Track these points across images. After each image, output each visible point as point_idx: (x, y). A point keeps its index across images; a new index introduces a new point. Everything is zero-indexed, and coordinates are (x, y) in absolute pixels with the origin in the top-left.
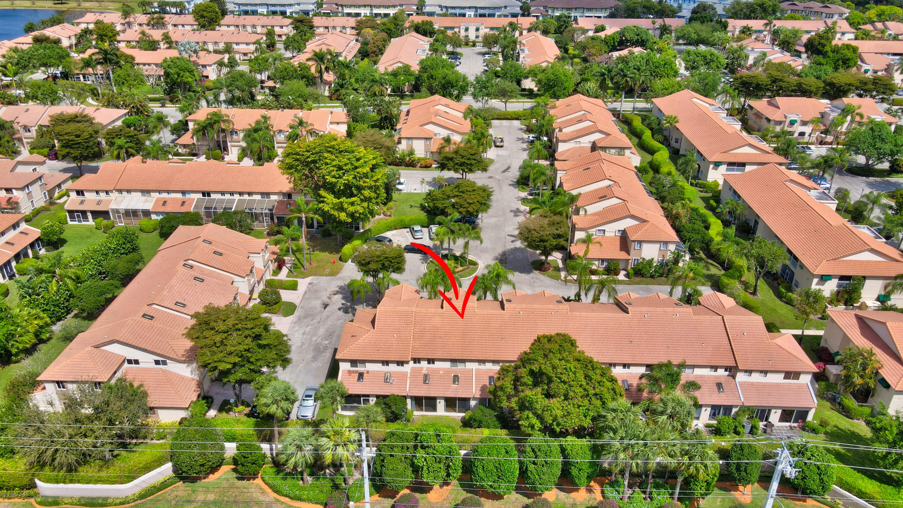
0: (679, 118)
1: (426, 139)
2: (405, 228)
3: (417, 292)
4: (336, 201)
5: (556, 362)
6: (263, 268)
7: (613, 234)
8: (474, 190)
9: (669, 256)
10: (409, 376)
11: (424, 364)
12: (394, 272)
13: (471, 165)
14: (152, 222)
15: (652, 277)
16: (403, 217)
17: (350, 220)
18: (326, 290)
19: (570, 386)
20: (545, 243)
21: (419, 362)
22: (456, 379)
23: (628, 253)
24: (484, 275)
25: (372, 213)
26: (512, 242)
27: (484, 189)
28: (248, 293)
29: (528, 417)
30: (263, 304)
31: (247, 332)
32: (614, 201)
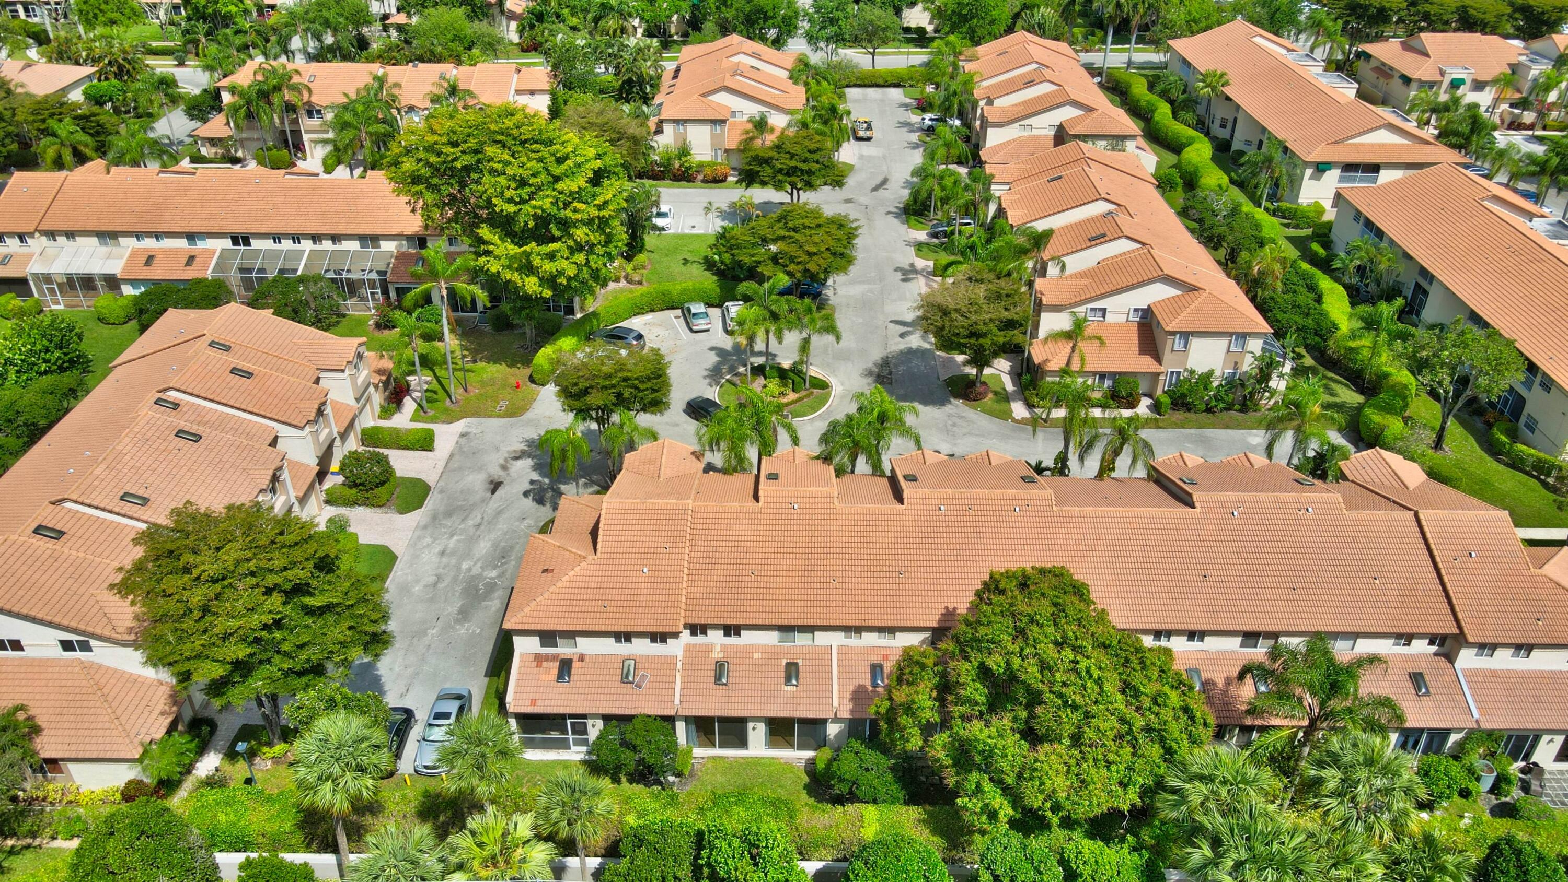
0: (1231, 76)
1: (714, 122)
2: (673, 308)
3: (698, 456)
4: (513, 249)
5: (1049, 651)
6: (352, 402)
7: (1123, 318)
8: (819, 226)
9: (1248, 365)
10: (679, 666)
11: (715, 637)
12: (644, 410)
13: (810, 172)
14: (121, 302)
15: (1209, 410)
16: (666, 286)
17: (547, 293)
18: (497, 449)
19: (1088, 715)
20: (981, 341)
21: (704, 633)
22: (792, 671)
23: (1158, 359)
24: (850, 418)
25: (601, 280)
26: (902, 335)
27: (840, 223)
28: (312, 462)
29: (979, 789)
30: (350, 487)
31: (271, 580)
32: (1122, 246)
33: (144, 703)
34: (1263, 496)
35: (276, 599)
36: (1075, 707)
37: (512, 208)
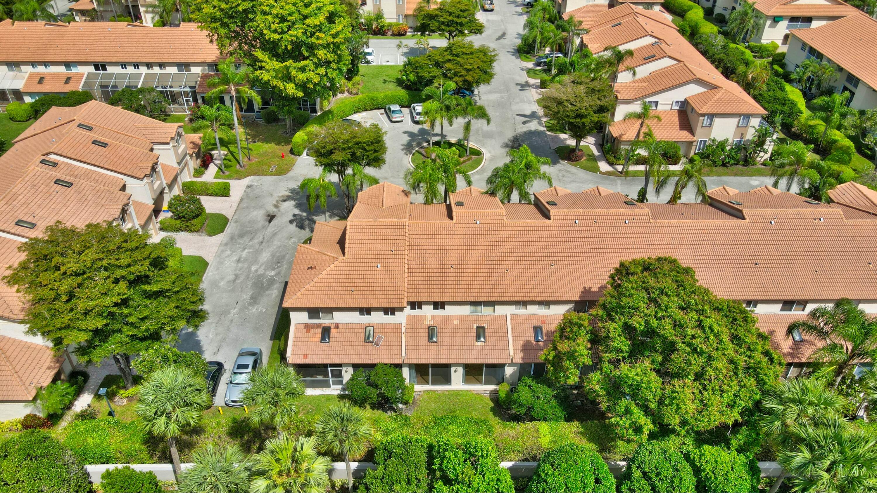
2: (379, 108)
3: (406, 194)
4: (278, 65)
6: (176, 165)
7: (668, 108)
8: (472, 53)
9: (750, 135)
10: (404, 330)
11: (428, 310)
12: (369, 164)
13: (461, 24)
14: (24, 107)
15: (724, 165)
16: (374, 94)
17: (301, 94)
18: (272, 195)
19: (710, 358)
20: (584, 120)
21: (420, 307)
22: (480, 332)
23: (692, 133)
24: (506, 166)
25: (333, 89)
26: (524, 123)
27: (483, 51)
28: (150, 203)
29: (628, 411)
30: (176, 219)
31: (119, 273)
32: (666, 62)
33: (35, 362)
34: (790, 211)
35: (123, 286)
36: (701, 353)
37: (276, 36)
